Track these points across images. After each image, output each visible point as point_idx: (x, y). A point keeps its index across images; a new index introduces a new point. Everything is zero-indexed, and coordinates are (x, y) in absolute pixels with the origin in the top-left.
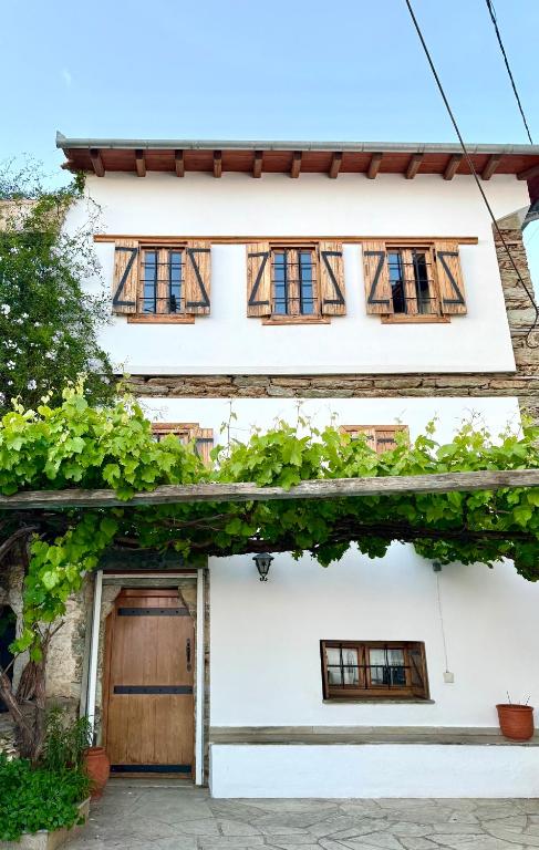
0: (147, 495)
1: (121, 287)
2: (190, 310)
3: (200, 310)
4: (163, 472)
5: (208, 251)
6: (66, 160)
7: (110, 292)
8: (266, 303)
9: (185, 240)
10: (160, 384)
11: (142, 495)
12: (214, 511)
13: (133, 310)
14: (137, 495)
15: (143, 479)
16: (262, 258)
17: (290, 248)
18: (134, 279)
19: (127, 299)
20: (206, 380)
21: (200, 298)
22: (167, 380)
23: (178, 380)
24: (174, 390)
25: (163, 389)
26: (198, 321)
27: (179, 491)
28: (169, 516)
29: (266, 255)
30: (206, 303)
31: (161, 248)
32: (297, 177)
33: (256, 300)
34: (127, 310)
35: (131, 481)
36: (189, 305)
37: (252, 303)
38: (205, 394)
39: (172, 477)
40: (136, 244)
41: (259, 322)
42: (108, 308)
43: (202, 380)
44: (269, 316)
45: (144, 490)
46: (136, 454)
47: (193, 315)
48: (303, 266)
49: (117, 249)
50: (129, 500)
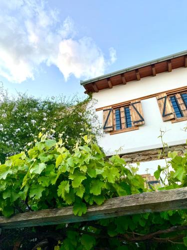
0: (97, 209)
1: (106, 123)
2: (136, 124)
3: (140, 123)
4: (109, 184)
5: (140, 102)
6: (85, 90)
7: (102, 125)
8: (172, 114)
9: (129, 102)
10: (127, 157)
11: (94, 209)
12: (168, 223)
13: (112, 129)
14: (90, 210)
15: (91, 192)
16: (164, 99)
17: (176, 93)
18: (111, 119)
19: (109, 126)
20: (150, 152)
21: (139, 119)
22: (130, 155)
23: (136, 154)
24: (135, 160)
25: (129, 159)
26: (140, 128)
27: (126, 202)
28: (129, 230)
29: (165, 97)
30: (143, 120)
31: (121, 107)
32: (171, 71)
33: (166, 114)
34: (109, 130)
35: (81, 195)
36: (135, 122)
37: (164, 115)
38: (150, 159)
39: (119, 189)
40: (111, 108)
41: (170, 122)
42: (102, 131)
43: (147, 153)
44: (174, 119)
45: (95, 204)
46: (84, 169)
47: (138, 126)
48: (185, 98)
49: (104, 111)
50: (83, 215)
